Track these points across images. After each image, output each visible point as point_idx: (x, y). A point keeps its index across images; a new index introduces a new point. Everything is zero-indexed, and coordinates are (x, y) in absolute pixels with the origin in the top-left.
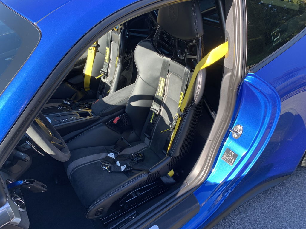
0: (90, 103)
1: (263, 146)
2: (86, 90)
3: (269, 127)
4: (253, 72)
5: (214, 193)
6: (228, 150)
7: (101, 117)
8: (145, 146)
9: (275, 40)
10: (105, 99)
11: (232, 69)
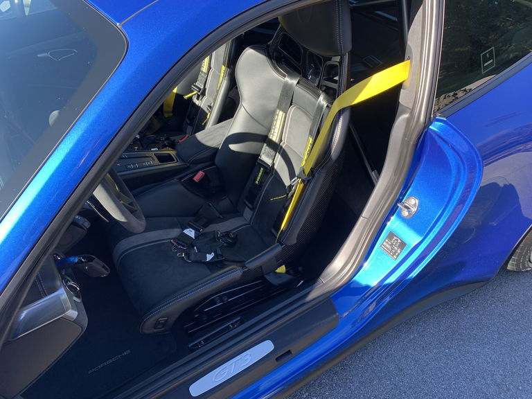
0: (172, 138)
1: (447, 234)
2: (166, 115)
3: (462, 201)
4: (444, 117)
5: (363, 298)
6: (391, 235)
7: (191, 165)
8: (243, 223)
9: (485, 65)
10: (200, 136)
11: (411, 108)
